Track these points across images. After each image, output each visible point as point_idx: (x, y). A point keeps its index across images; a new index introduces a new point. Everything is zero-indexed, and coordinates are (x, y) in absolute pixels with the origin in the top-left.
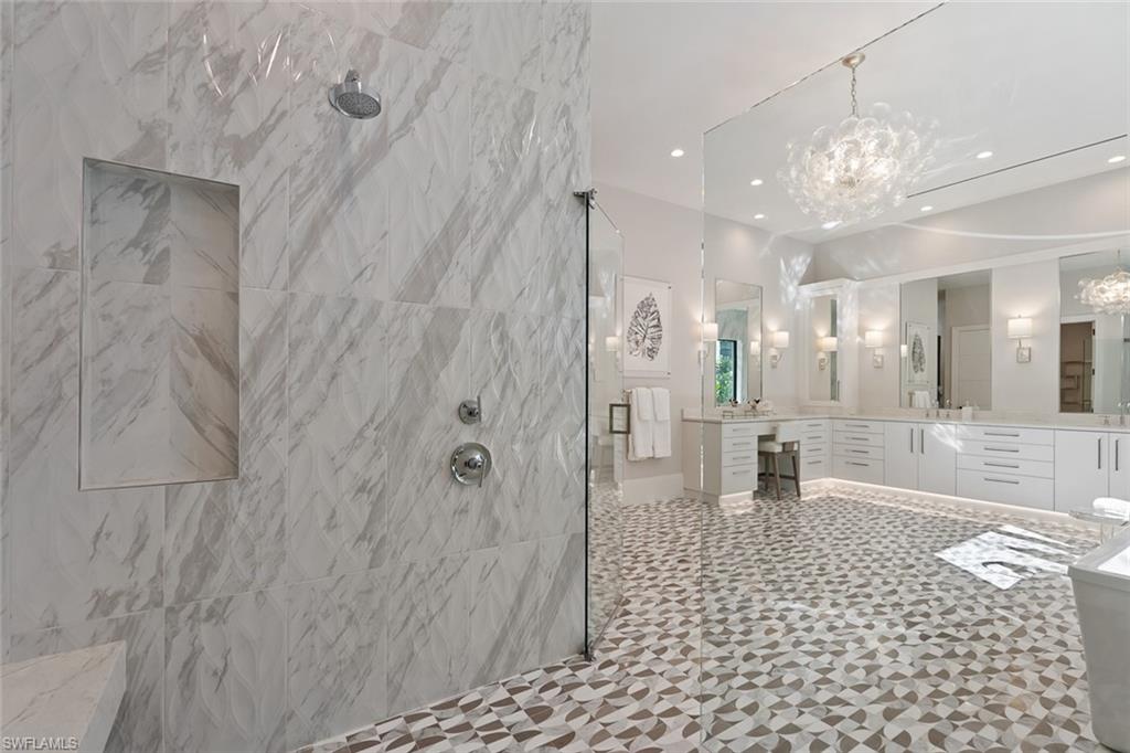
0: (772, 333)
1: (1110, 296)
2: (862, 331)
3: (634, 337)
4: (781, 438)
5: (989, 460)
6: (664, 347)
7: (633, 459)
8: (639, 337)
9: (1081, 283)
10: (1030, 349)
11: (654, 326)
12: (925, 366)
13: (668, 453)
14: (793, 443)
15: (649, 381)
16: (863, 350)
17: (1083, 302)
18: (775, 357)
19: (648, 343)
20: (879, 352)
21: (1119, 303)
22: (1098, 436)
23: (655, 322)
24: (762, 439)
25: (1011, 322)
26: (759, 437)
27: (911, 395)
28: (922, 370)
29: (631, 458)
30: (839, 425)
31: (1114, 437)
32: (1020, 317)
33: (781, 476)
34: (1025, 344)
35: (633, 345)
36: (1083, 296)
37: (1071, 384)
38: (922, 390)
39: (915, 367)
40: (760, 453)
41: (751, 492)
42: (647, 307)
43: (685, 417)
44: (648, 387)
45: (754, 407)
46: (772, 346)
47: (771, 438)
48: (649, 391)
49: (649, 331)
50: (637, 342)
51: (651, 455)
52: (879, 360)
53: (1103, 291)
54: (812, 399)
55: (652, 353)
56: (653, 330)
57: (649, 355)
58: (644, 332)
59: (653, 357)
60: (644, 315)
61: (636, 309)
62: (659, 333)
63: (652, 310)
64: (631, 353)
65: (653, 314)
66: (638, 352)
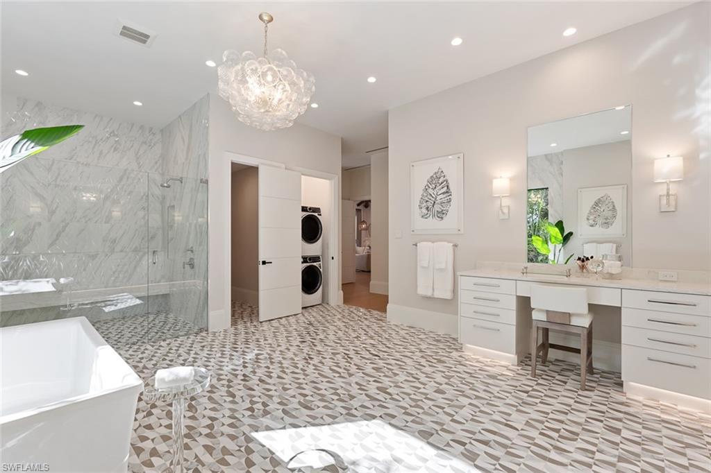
3: (425, 204)
6: (454, 209)
8: (429, 204)
11: (443, 193)
15: (434, 238)
19: (437, 208)
23: (445, 189)
35: (424, 211)
42: (436, 179)
49: (439, 198)
50: (427, 208)
55: (441, 215)
56: (442, 196)
57: (439, 217)
58: (434, 199)
59: (442, 218)
60: (434, 186)
61: (426, 183)
62: (448, 198)
63: (441, 181)
64: (423, 217)
65: (442, 183)
66: (428, 215)
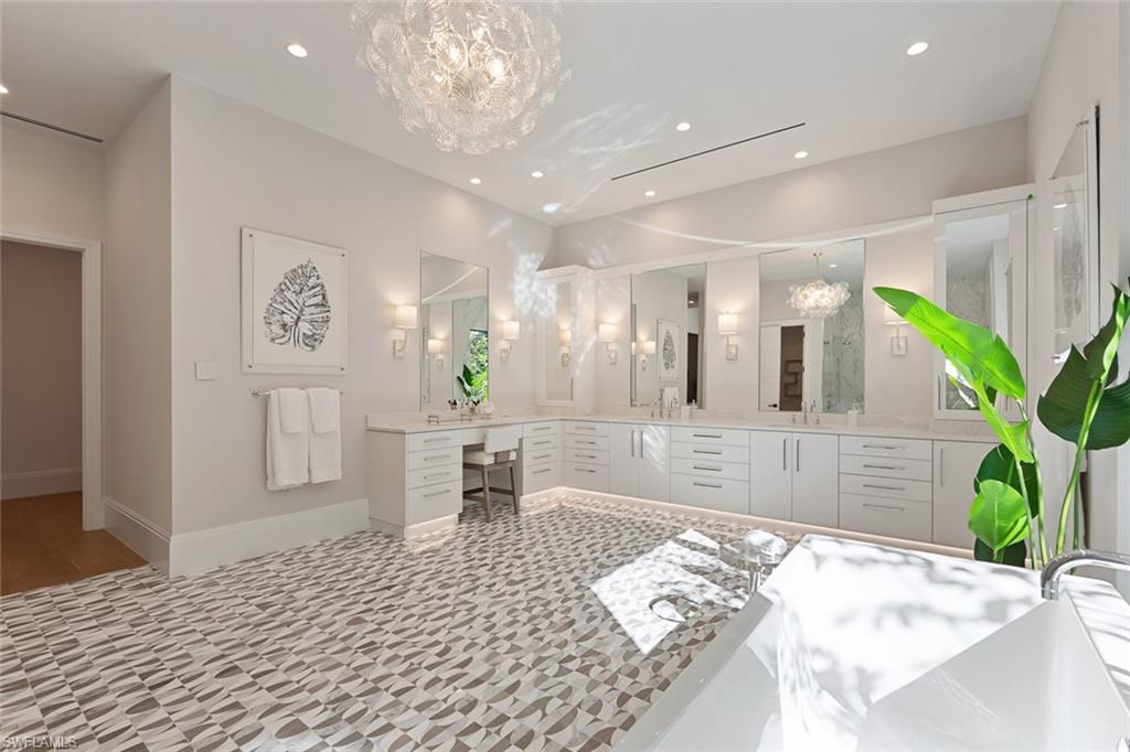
0: (502, 322)
1: (811, 302)
2: (597, 324)
3: (278, 317)
4: (491, 448)
5: (698, 464)
6: (334, 334)
7: (275, 489)
8: (287, 320)
9: (791, 289)
10: (737, 346)
11: (316, 305)
12: (676, 363)
13: (335, 474)
14: (508, 452)
15: (303, 380)
16: (599, 346)
17: (793, 306)
18: (505, 350)
19: (304, 327)
20: (613, 347)
21: (817, 308)
22: (784, 436)
23: (319, 299)
24: (468, 450)
25: (720, 317)
26: (464, 447)
27: (662, 391)
28: (673, 367)
29: (270, 486)
30: (570, 427)
31: (797, 437)
32: (727, 313)
33: (491, 489)
34: (733, 341)
35: (277, 329)
36: (792, 300)
37: (791, 379)
38: (672, 386)
39: (667, 364)
40: (466, 466)
41: (455, 516)
42: (301, 278)
43: (370, 425)
44: (302, 389)
45: (472, 410)
46: (501, 337)
47: (480, 448)
48: (302, 392)
49: (307, 311)
50: (284, 326)
51: (306, 481)
52: (613, 356)
53: (806, 297)
54: (548, 398)
55: (312, 341)
56: (313, 309)
57: (307, 345)
58: (297, 312)
59: (313, 347)
60: (298, 288)
61: (281, 279)
62: (325, 315)
63: (311, 283)
64: (273, 340)
65: (313, 288)
66: (286, 339)
